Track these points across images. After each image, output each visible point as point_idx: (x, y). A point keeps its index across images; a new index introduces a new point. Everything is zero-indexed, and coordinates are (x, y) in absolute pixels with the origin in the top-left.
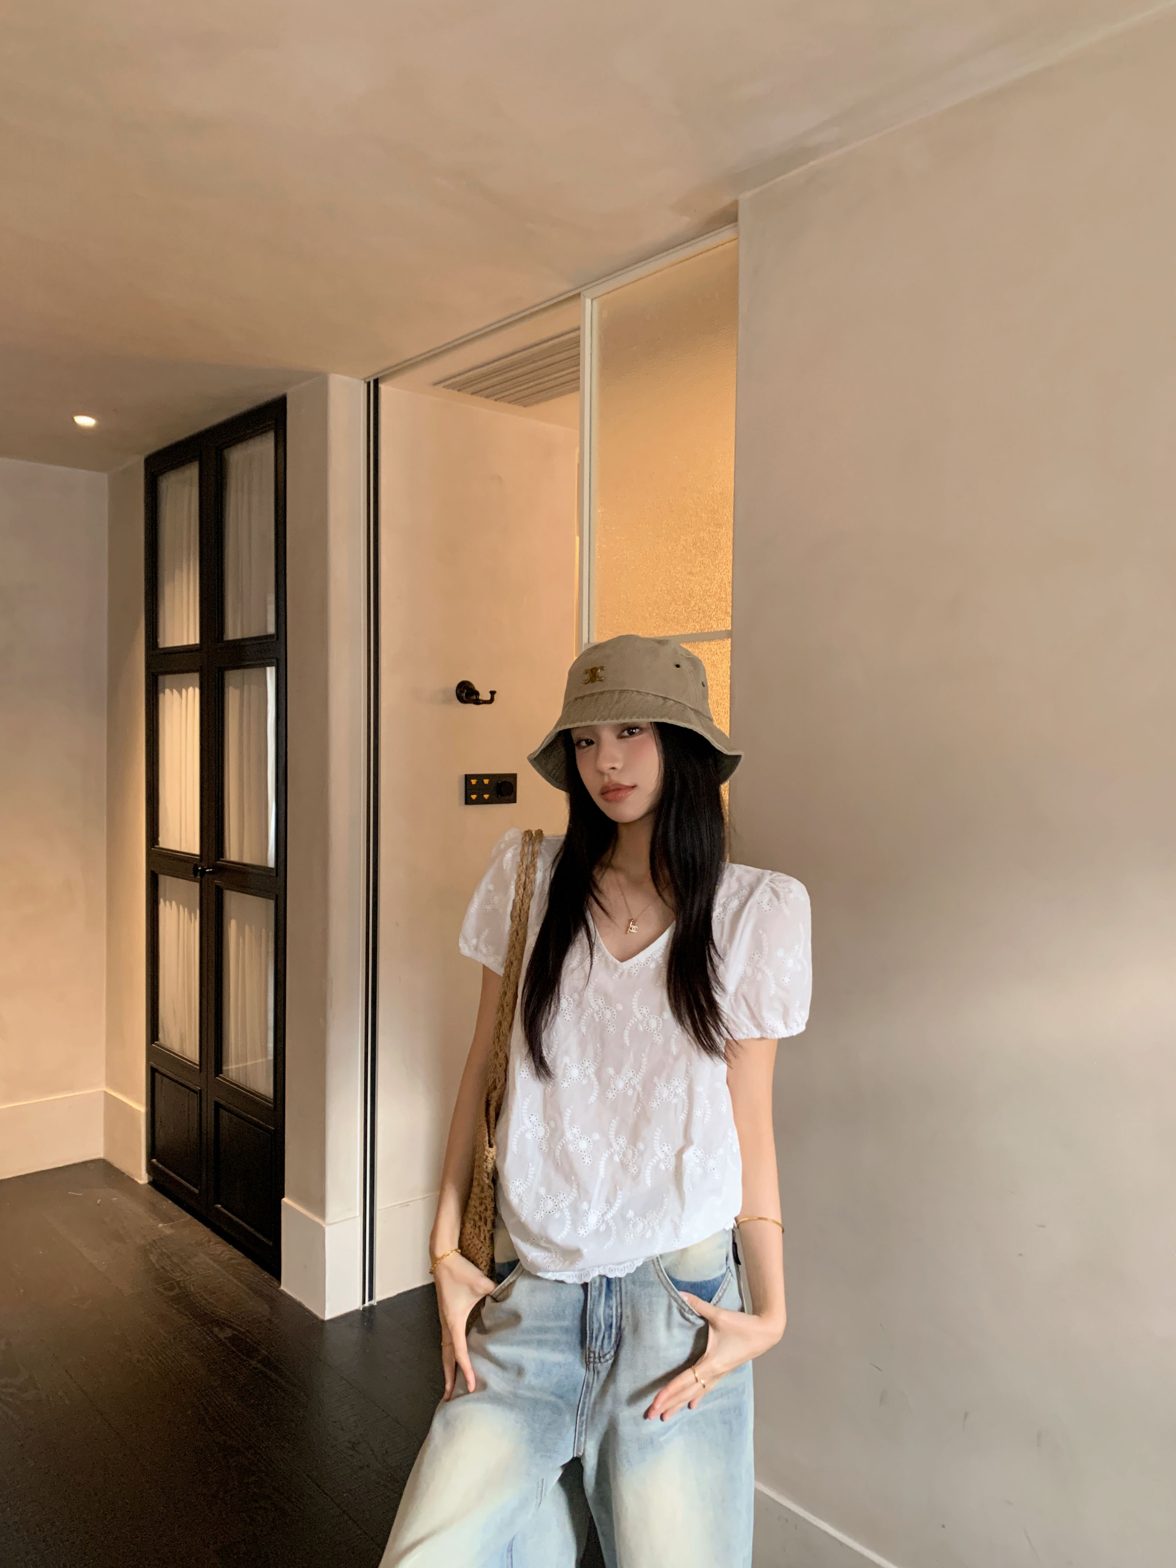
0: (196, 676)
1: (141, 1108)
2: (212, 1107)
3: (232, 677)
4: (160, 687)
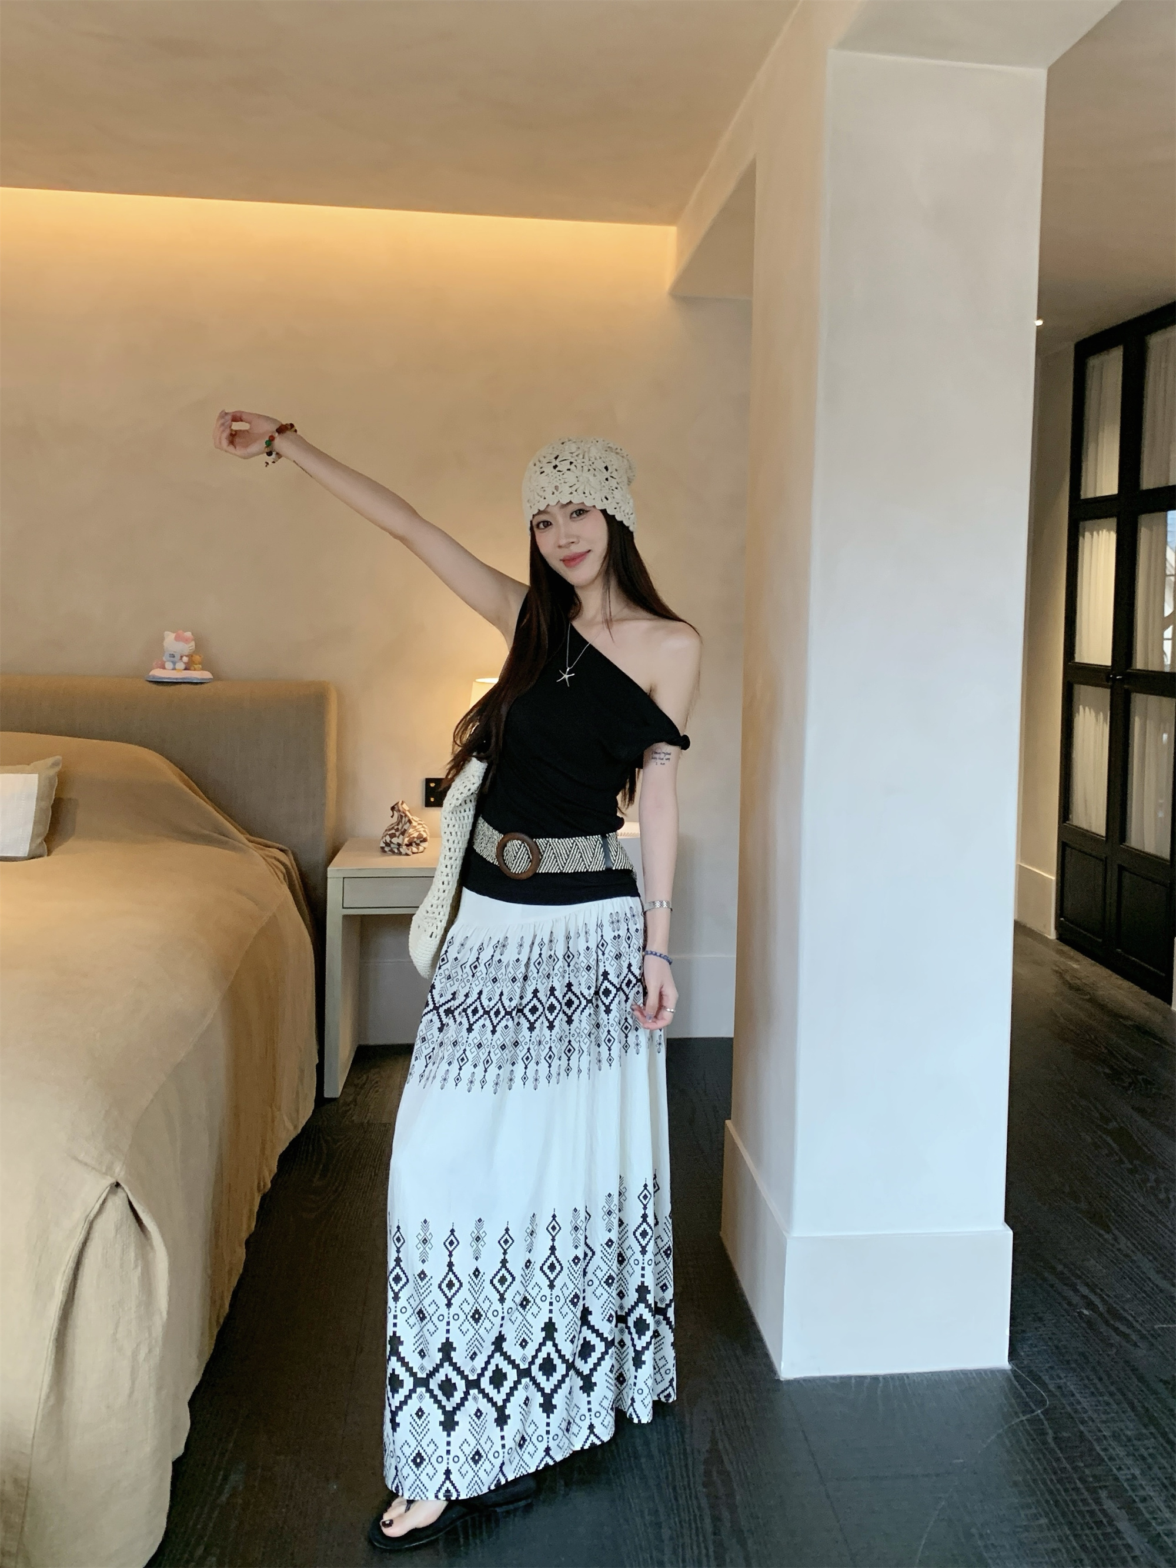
0: (1113, 522)
1: (1051, 876)
2: (1115, 870)
3: (1144, 519)
4: (1081, 530)
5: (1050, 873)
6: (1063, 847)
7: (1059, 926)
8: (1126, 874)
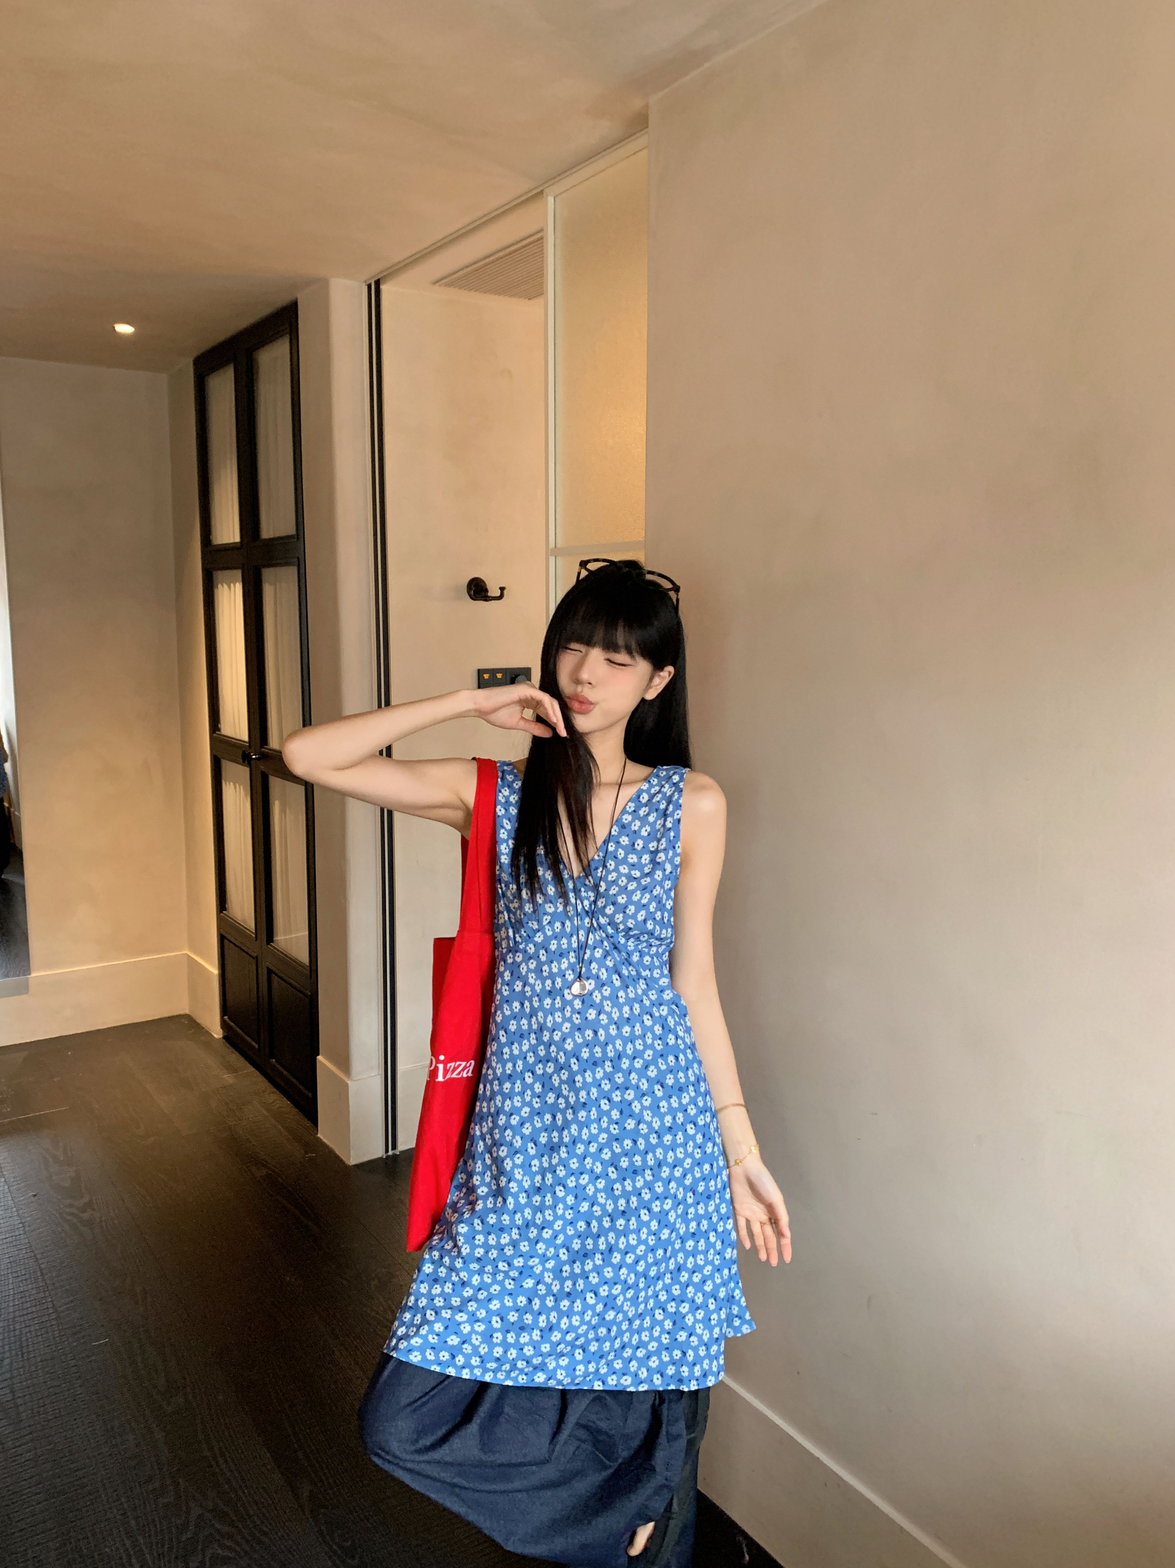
0: (239, 573)
1: (214, 970)
2: (265, 971)
3: (268, 574)
4: (214, 581)
5: (211, 964)
6: (222, 938)
7: (224, 1025)
8: (275, 979)
